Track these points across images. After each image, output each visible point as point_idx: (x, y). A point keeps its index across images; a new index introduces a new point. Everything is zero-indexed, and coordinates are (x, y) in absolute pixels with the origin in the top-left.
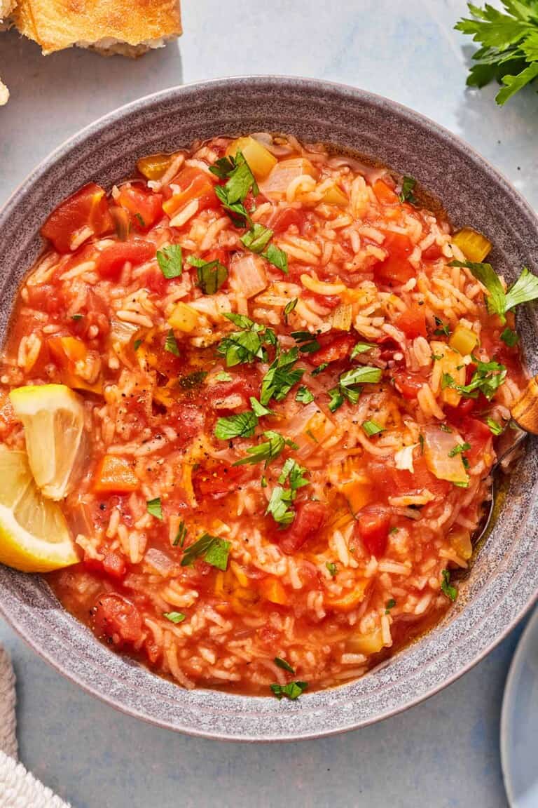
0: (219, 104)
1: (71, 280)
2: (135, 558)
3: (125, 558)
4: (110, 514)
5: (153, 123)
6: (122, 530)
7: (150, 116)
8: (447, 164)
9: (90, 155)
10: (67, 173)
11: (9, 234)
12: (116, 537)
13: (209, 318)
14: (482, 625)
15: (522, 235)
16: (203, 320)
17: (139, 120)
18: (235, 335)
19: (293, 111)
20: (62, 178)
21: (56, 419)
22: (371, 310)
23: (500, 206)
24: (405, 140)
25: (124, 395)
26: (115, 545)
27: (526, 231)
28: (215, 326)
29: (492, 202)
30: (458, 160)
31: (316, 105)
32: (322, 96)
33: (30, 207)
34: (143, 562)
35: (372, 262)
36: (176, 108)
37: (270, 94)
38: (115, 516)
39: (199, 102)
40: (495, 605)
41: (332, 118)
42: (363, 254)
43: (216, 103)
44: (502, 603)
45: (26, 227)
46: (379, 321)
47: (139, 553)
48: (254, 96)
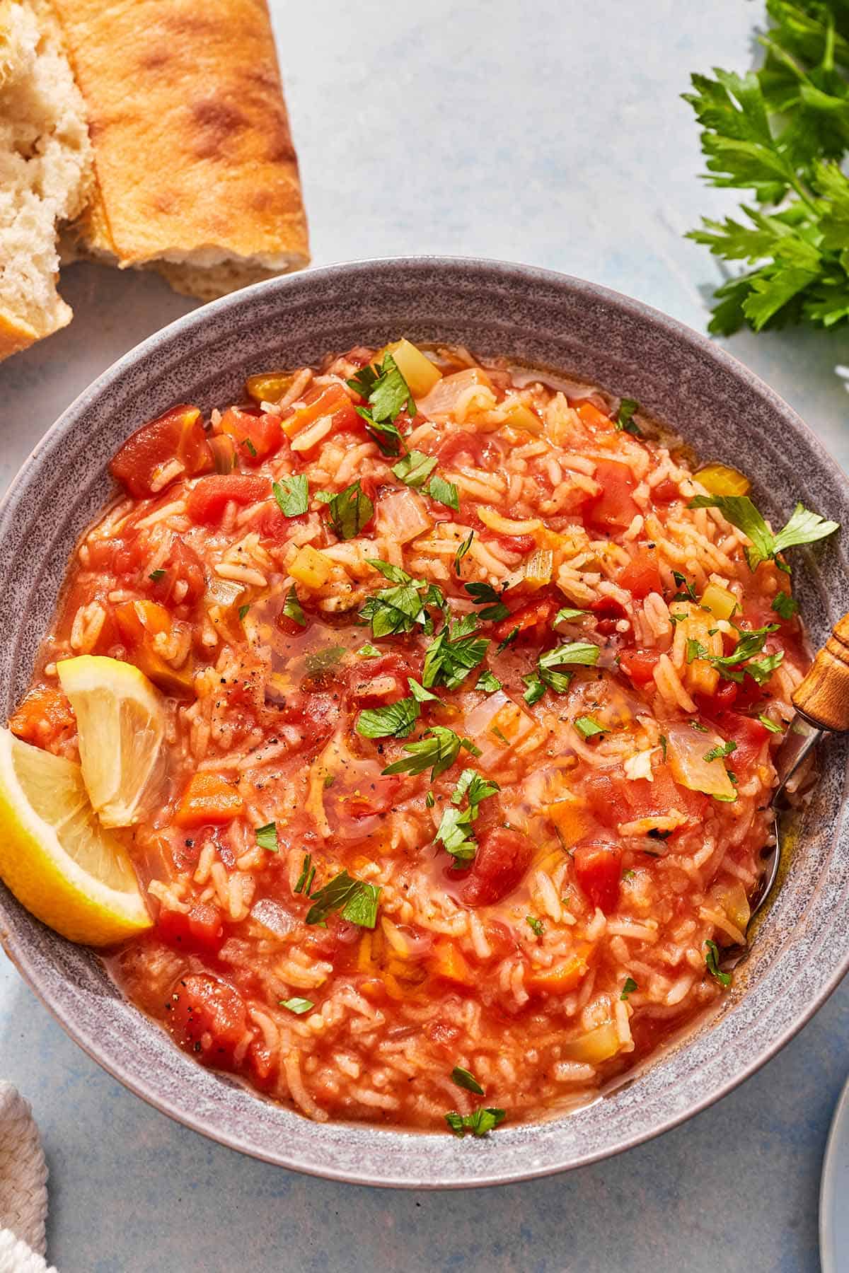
0: (362, 295)
1: (151, 528)
2: (237, 911)
3: (223, 912)
4: (200, 849)
5: (268, 321)
6: (218, 870)
7: (265, 310)
8: (679, 370)
9: (182, 361)
10: (148, 385)
11: (66, 461)
12: (209, 880)
13: (348, 569)
14: (771, 1011)
15: (790, 457)
16: (339, 572)
17: (250, 315)
18: (385, 593)
19: (461, 308)
20: (142, 391)
21: (123, 709)
22: (580, 561)
23: (758, 420)
24: (619, 341)
25: (223, 681)
26: (207, 894)
27: (796, 451)
28: (355, 580)
29: (746, 416)
30: (693, 359)
31: (493, 296)
32: (501, 283)
33: (95, 427)
34: (248, 919)
35: (579, 499)
36: (301, 300)
37: (430, 282)
38: (208, 851)
39: (332, 293)
40: (790, 983)
41: (517, 317)
42: (566, 487)
43: (357, 295)
44: (800, 977)
45: (89, 455)
46: (591, 577)
47: (244, 903)
48: (407, 285)
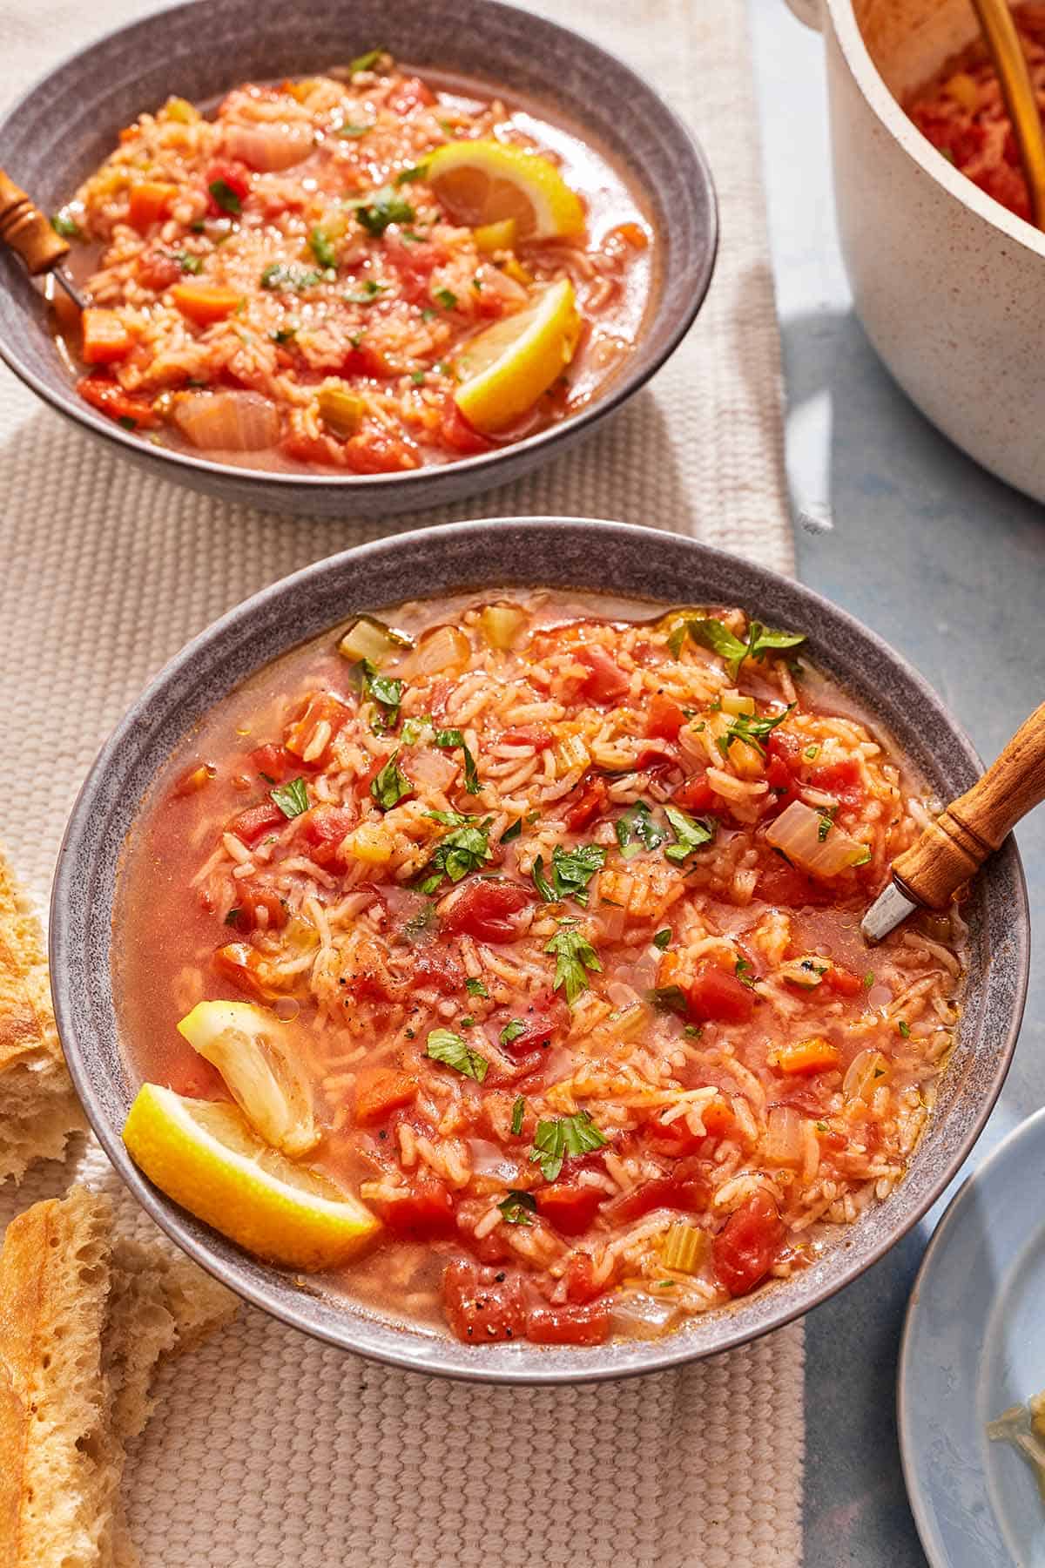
0: (300, 610)
1: (206, 881)
2: (459, 1175)
3: (447, 1182)
4: (397, 1136)
5: (226, 662)
6: (424, 1145)
7: (221, 653)
8: (605, 561)
9: (163, 723)
10: (142, 755)
11: (95, 847)
12: (419, 1158)
13: (406, 832)
14: (982, 1034)
15: (737, 588)
16: (400, 836)
17: (209, 662)
18: (448, 839)
19: (392, 589)
20: (138, 762)
21: (258, 1043)
22: (605, 734)
23: (693, 570)
24: (542, 560)
25: (343, 981)
26: (422, 1173)
27: (739, 581)
28: (419, 839)
29: (681, 572)
30: (614, 545)
31: (416, 566)
32: (418, 550)
33: (109, 808)
34: (474, 1179)
35: (574, 687)
36: (249, 632)
37: (355, 575)
38: (405, 1131)
39: (273, 617)
40: (983, 1002)
41: (444, 577)
43: (294, 611)
44: (989, 993)
45: (114, 836)
46: (622, 742)
47: (463, 1167)
48: (337, 585)
